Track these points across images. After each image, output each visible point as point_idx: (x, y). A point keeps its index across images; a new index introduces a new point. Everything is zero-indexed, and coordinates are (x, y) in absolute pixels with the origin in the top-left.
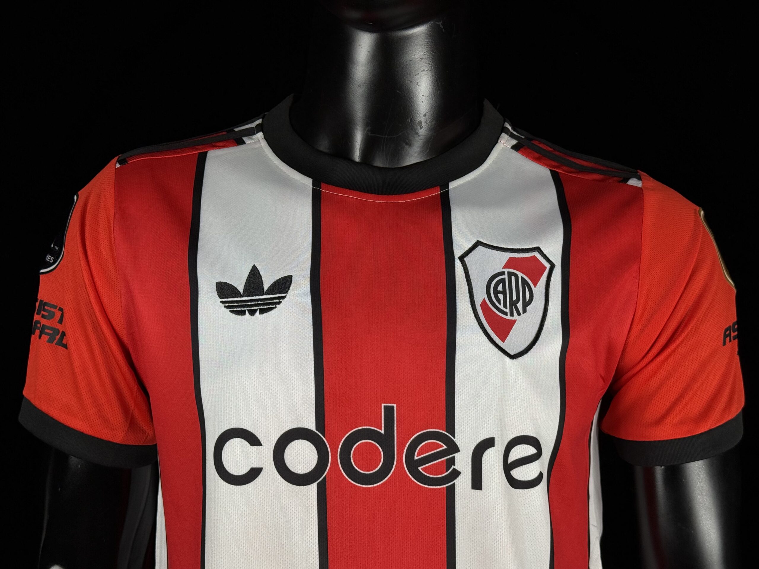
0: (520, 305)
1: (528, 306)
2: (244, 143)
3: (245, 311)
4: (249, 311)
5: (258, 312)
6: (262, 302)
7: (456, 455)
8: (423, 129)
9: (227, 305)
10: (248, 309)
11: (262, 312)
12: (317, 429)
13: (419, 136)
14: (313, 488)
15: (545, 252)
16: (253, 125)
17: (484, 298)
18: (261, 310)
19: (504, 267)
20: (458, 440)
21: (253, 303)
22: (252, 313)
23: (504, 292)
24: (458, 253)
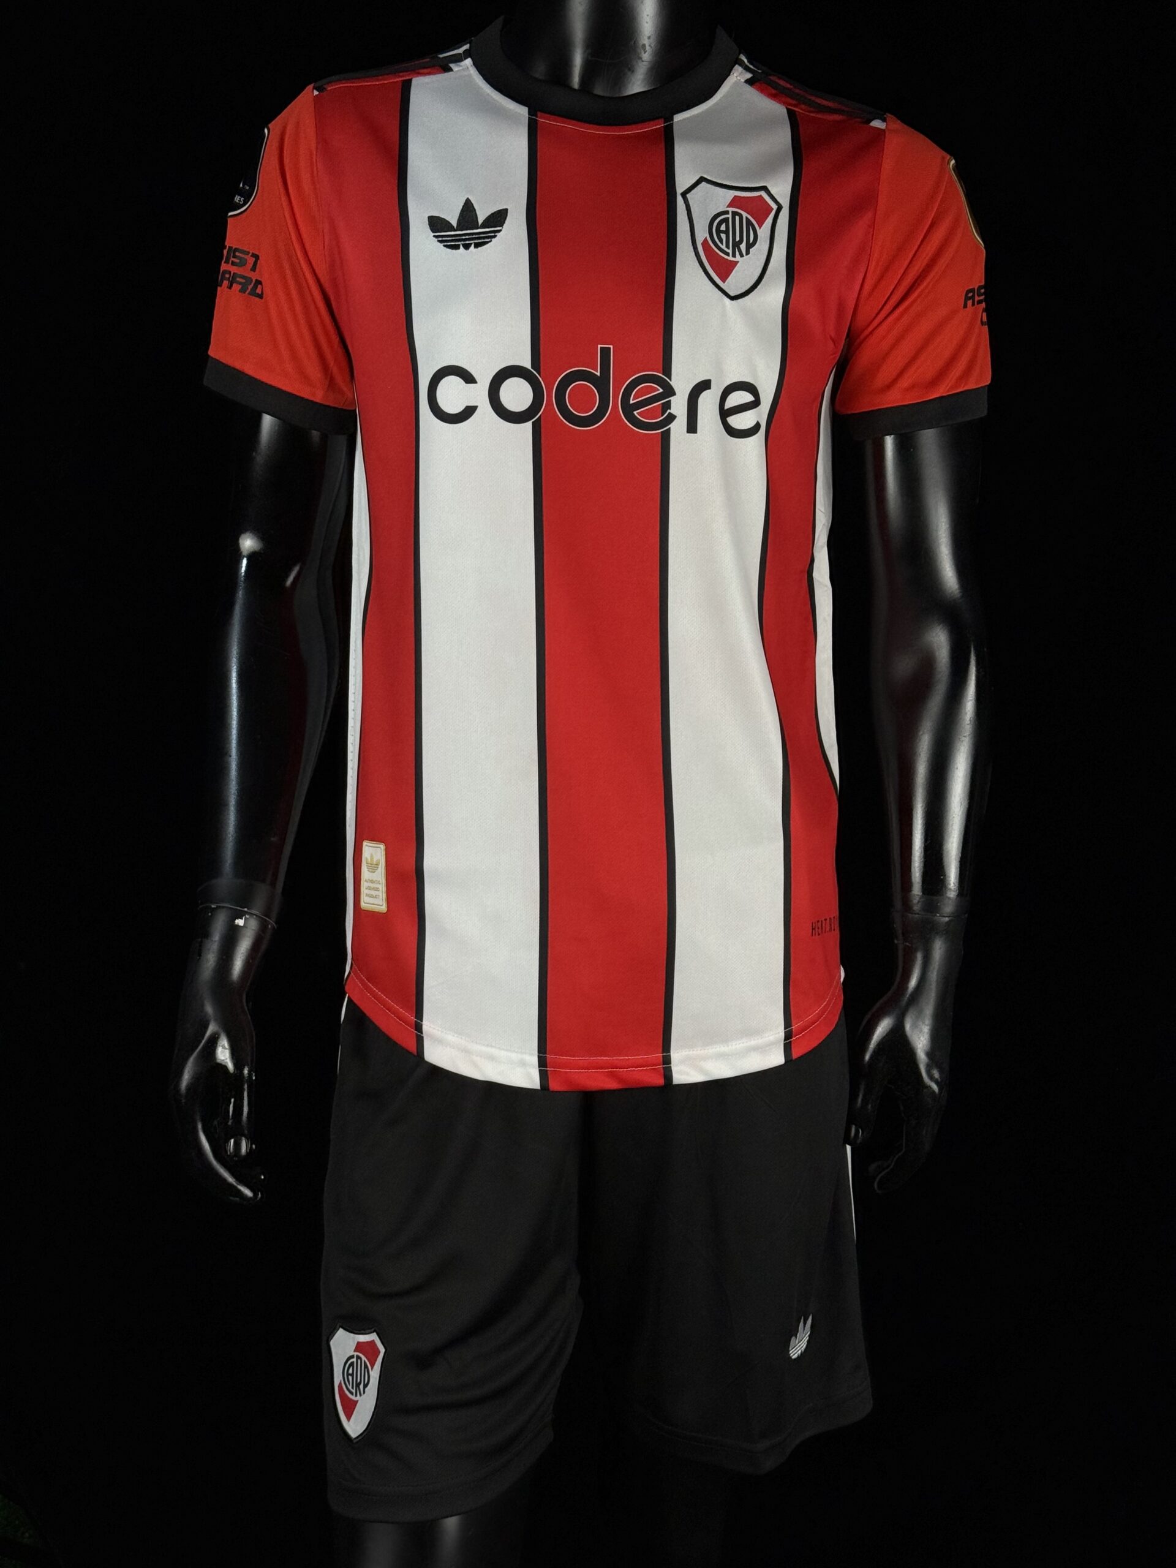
0: (743, 246)
1: (751, 248)
2: (450, 70)
3: (459, 245)
4: (463, 245)
5: (473, 245)
6: (477, 236)
7: (671, 398)
8: (647, 53)
9: (440, 239)
10: (463, 243)
11: (477, 246)
12: (532, 368)
13: (643, 61)
14: (528, 426)
15: (773, 192)
16: (461, 51)
17: (706, 238)
18: (475, 243)
19: (729, 206)
20: (674, 383)
21: (467, 237)
22: (467, 247)
23: (727, 232)
24: (680, 188)
